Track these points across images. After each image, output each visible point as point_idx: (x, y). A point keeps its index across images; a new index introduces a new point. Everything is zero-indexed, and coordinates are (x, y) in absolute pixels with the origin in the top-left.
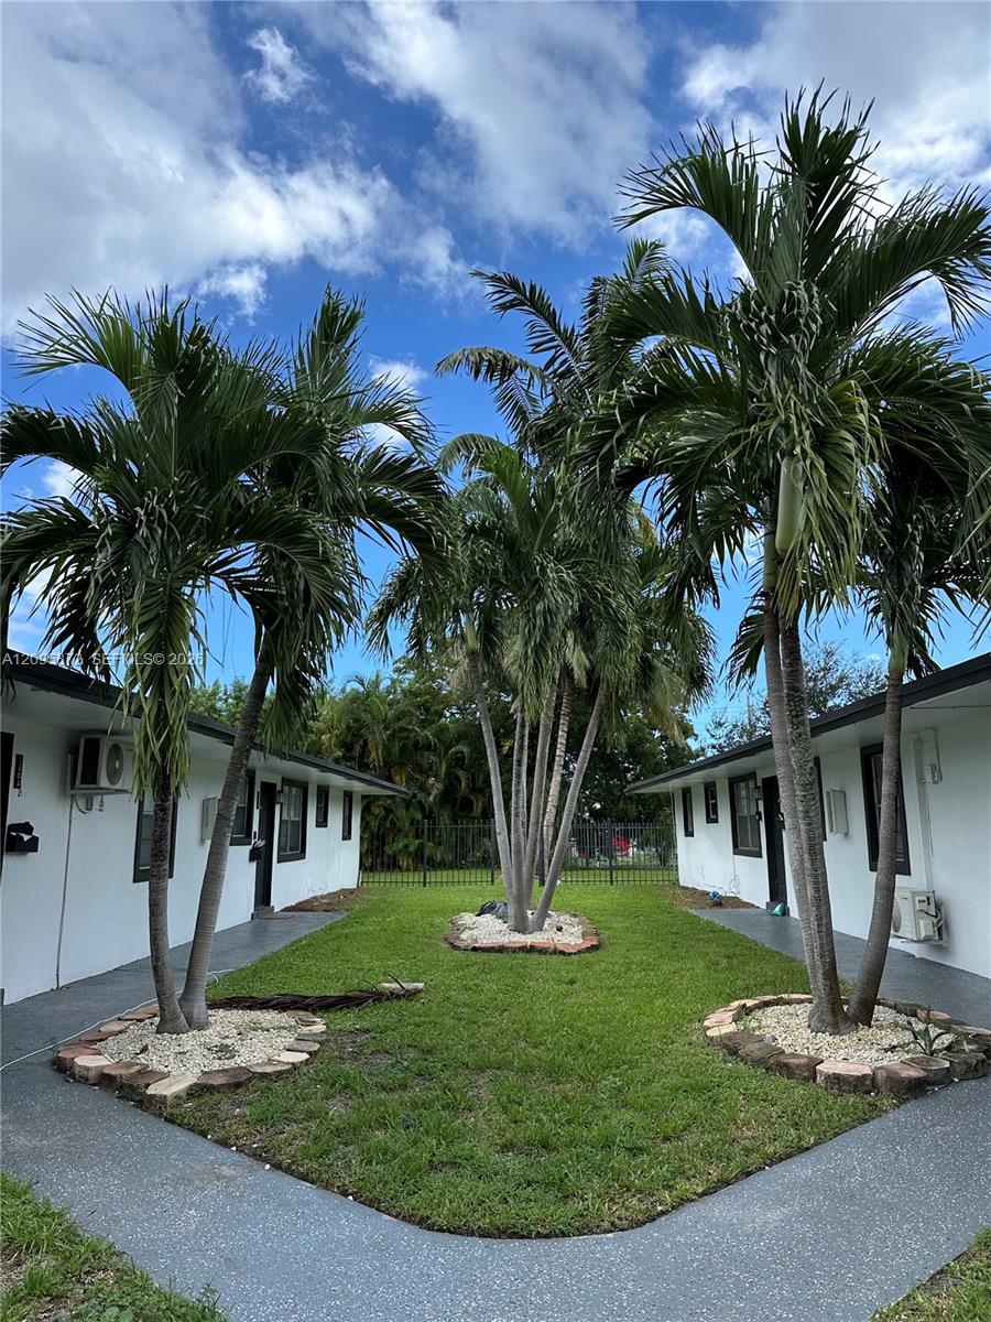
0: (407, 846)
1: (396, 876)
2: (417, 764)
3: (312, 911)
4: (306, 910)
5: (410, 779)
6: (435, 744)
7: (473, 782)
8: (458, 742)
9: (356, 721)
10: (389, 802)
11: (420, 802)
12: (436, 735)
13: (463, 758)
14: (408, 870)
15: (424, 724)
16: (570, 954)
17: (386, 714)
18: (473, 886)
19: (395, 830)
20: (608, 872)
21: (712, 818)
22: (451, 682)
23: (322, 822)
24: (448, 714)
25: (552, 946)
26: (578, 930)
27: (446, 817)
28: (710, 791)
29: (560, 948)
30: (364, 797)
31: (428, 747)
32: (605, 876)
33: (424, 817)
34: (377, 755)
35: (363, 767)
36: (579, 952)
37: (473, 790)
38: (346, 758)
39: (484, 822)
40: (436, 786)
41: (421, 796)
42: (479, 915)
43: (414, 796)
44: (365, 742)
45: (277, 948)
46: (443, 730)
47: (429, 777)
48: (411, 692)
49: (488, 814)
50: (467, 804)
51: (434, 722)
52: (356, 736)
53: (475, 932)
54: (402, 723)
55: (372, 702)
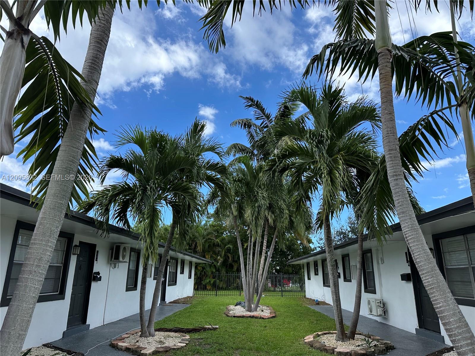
0: (210, 281)
1: (206, 292)
2: (214, 251)
3: (178, 303)
4: (176, 303)
5: (211, 257)
6: (221, 244)
7: (234, 258)
8: (228, 243)
9: (193, 235)
10: (204, 265)
11: (215, 265)
12: (221, 241)
13: (230, 249)
14: (210, 290)
15: (217, 237)
16: (265, 319)
17: (204, 234)
18: (233, 296)
19: (206, 275)
20: (281, 292)
21: (316, 274)
22: (227, 222)
23: (182, 272)
24: (225, 233)
25: (260, 316)
26: (269, 311)
27: (224, 271)
28: (316, 264)
29: (262, 317)
30: (196, 263)
31: (218, 245)
32: (280, 294)
33: (216, 271)
34: (200, 248)
35: (195, 252)
36: (268, 318)
37: (234, 261)
38: (189, 249)
39: (238, 273)
40: (220, 259)
41: (215, 263)
42: (235, 306)
43: (213, 263)
44: (196, 243)
45: (169, 315)
46: (224, 239)
47: (218, 256)
48: (212, 225)
49: (239, 270)
50: (231, 266)
51: (220, 236)
52: (193, 241)
53: (234, 311)
54: (209, 237)
55: (199, 229)
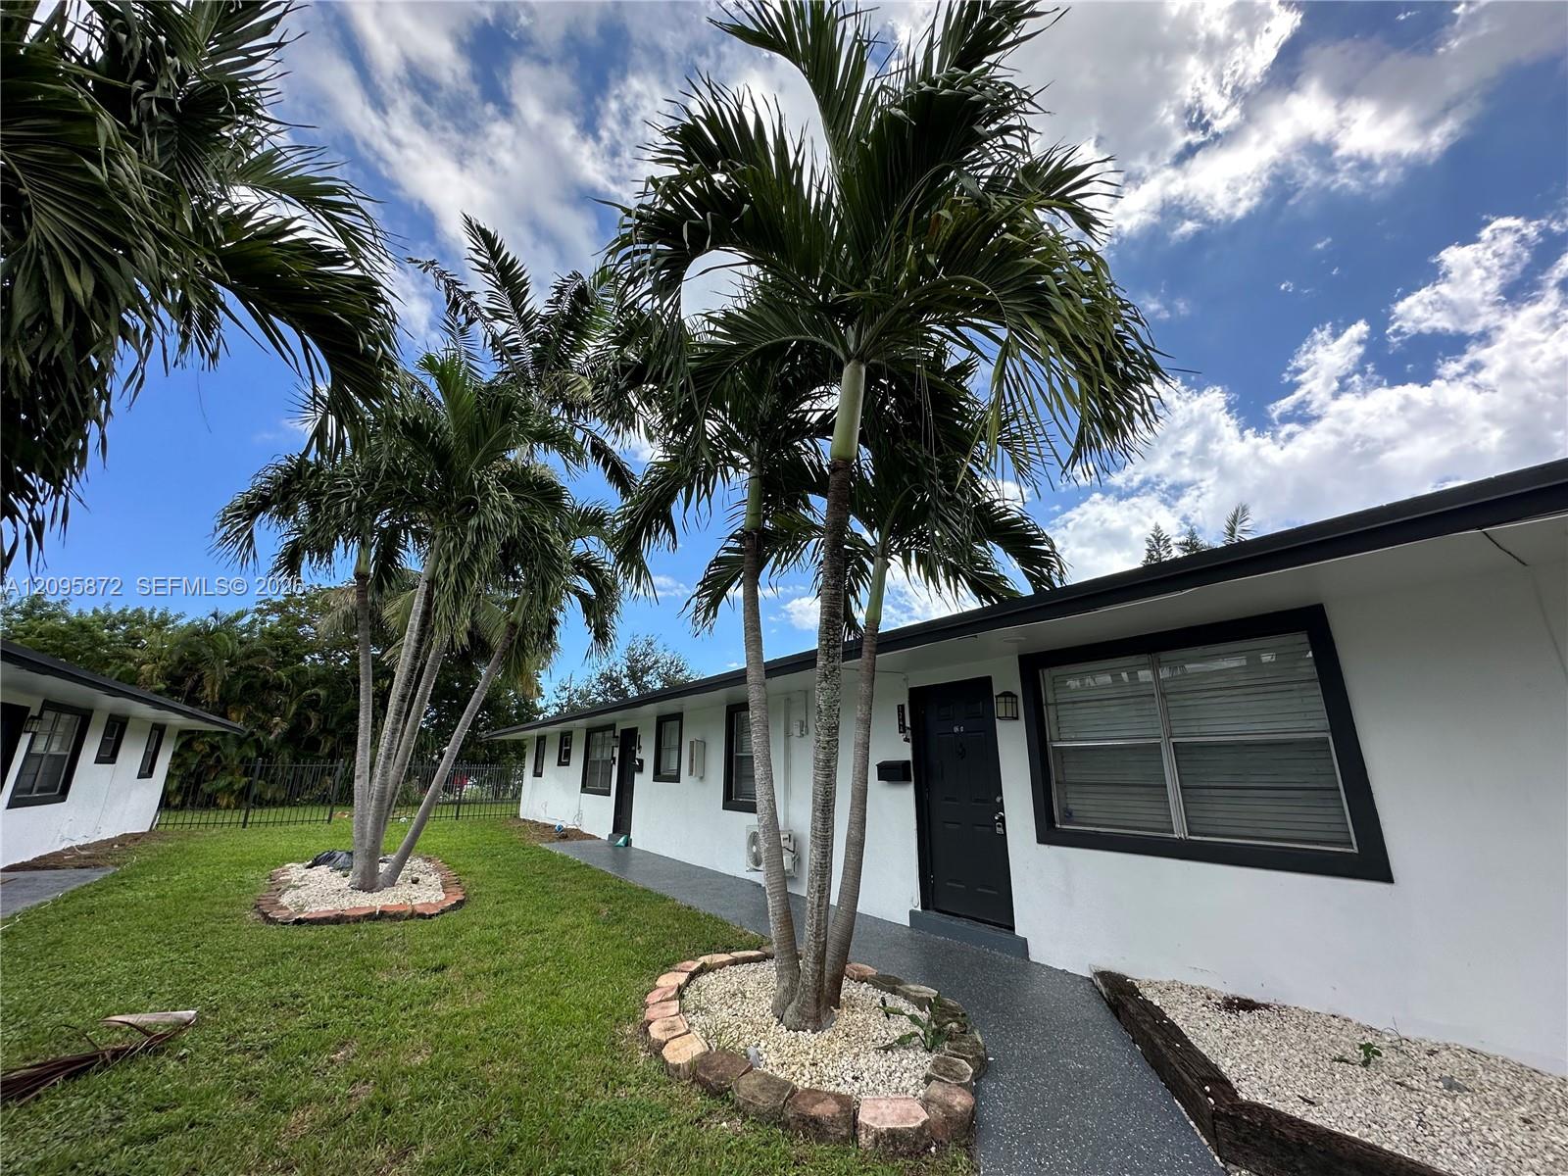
0: (230, 784)
1: (210, 816)
2: (262, 704)
5: (249, 717)
6: (288, 685)
7: (325, 723)
8: (314, 685)
9: (192, 654)
10: (217, 739)
11: (257, 741)
12: (291, 677)
13: (318, 702)
14: (228, 807)
15: (277, 666)
17: (234, 651)
18: (308, 825)
19: (221, 767)
20: (454, 808)
21: (564, 760)
23: (107, 758)
24: (309, 659)
27: (286, 756)
28: (565, 739)
30: (181, 733)
32: (451, 811)
33: (259, 755)
34: (213, 690)
35: (192, 700)
37: (325, 732)
38: (171, 692)
39: (332, 765)
40: (279, 726)
41: (260, 734)
42: (310, 867)
43: (252, 734)
44: (201, 678)
47: (273, 716)
48: (270, 633)
49: (336, 753)
50: (315, 746)
51: (290, 664)
52: (191, 669)
53: (300, 894)
54: (252, 662)
55: (220, 637)
